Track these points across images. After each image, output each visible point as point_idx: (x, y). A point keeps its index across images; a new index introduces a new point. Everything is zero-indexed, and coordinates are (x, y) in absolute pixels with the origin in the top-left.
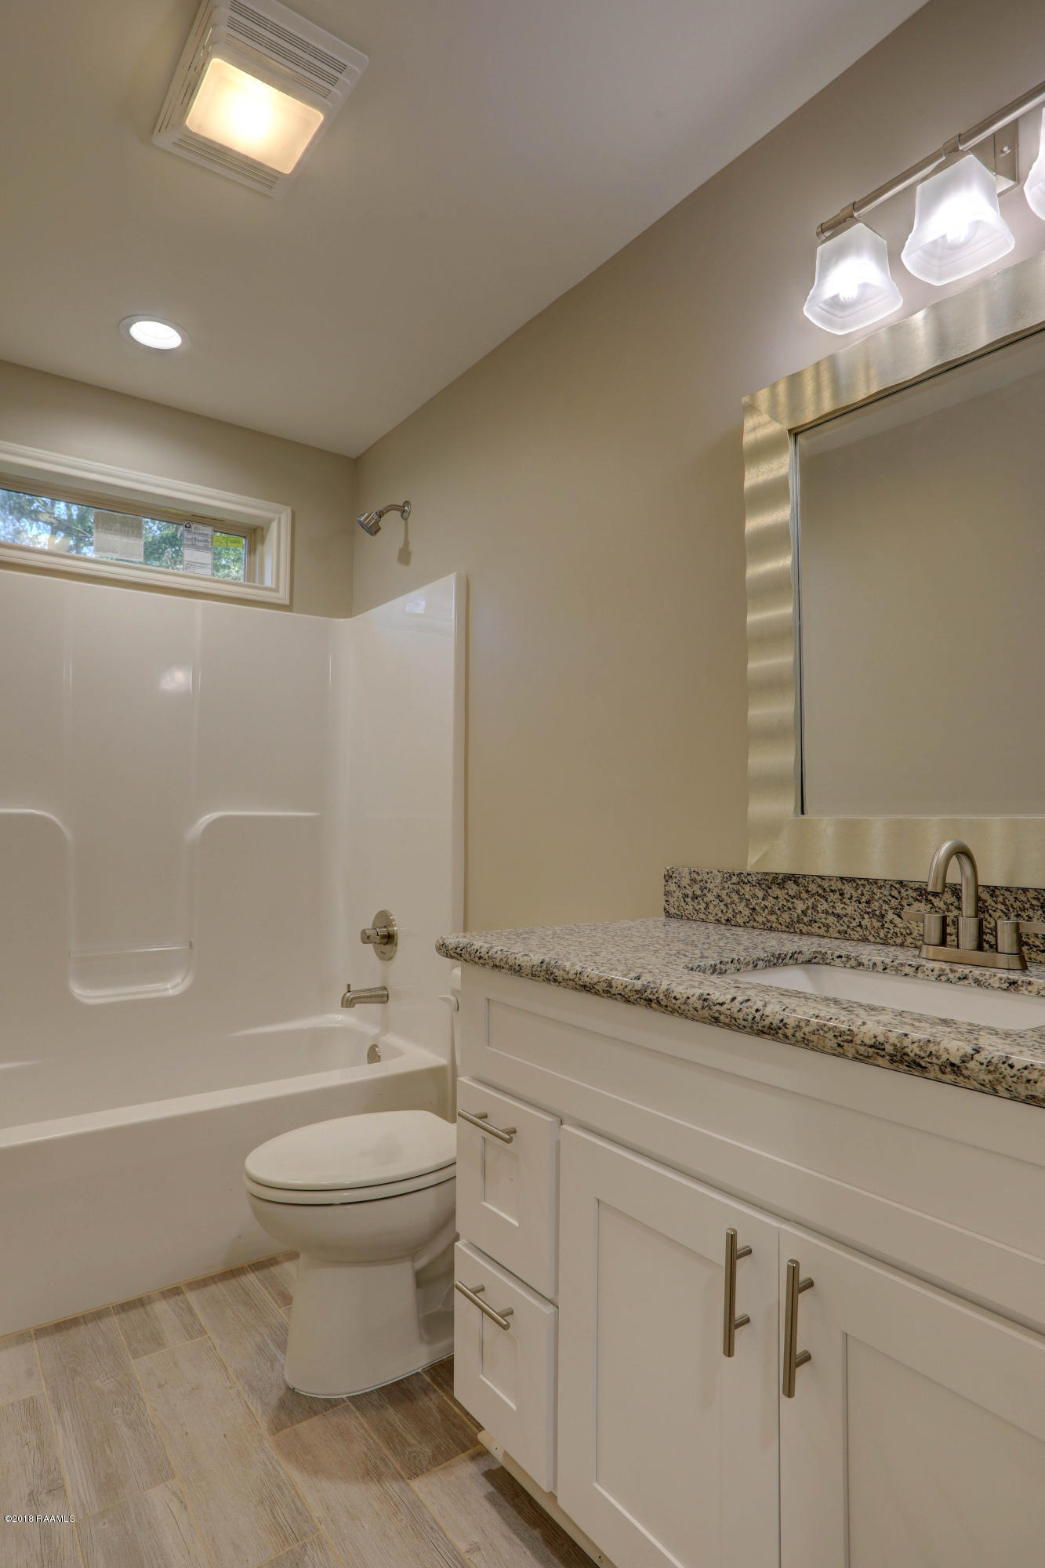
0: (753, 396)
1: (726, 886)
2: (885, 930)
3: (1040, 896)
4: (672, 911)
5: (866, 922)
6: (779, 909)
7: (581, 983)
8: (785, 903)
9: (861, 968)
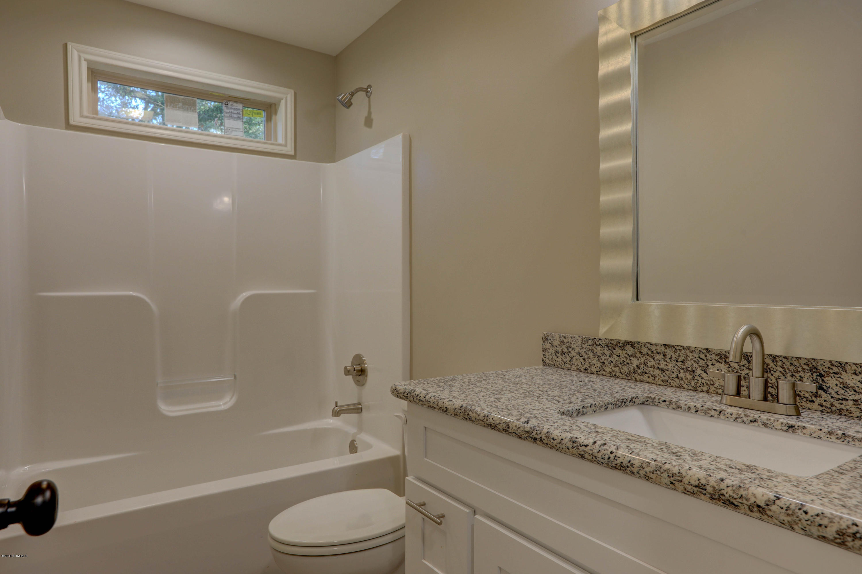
0: (605, 10)
1: (584, 346)
2: (695, 381)
3: (809, 363)
4: (548, 362)
5: (681, 375)
6: (621, 364)
7: (488, 423)
8: (625, 360)
9: (679, 409)
